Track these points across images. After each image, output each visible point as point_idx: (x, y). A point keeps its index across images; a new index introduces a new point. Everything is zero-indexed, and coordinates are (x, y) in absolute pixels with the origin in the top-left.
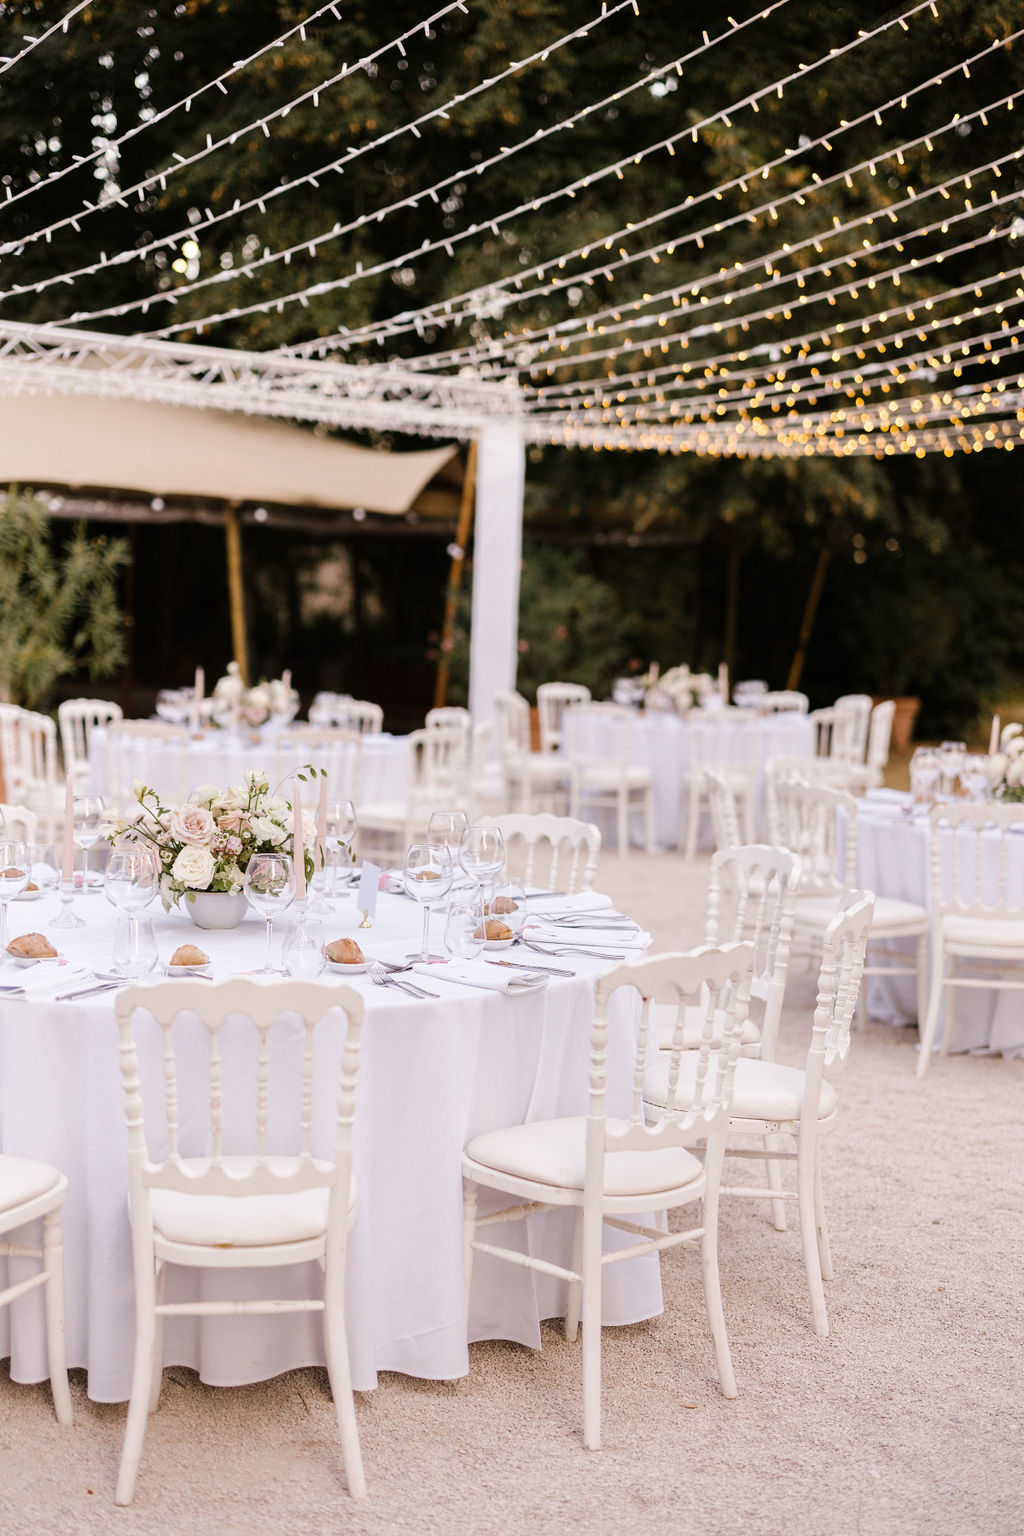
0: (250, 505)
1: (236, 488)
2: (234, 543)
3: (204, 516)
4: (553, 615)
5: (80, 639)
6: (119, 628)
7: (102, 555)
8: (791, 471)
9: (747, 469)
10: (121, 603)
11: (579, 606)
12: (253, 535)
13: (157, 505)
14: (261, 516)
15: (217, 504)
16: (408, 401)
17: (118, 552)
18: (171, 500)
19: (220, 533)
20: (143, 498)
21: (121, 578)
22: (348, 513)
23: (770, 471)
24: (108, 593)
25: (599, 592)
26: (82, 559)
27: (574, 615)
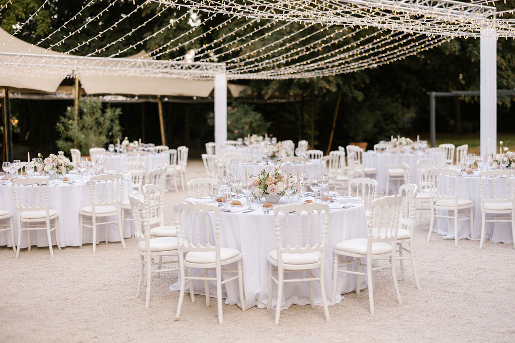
0: (163, 97)
1: (159, 93)
2: (160, 107)
3: (151, 100)
4: (245, 123)
5: (110, 134)
6: (120, 131)
7: (115, 112)
8: (308, 81)
9: (295, 81)
10: (121, 125)
11: (253, 120)
12: (165, 105)
13: (136, 98)
14: (166, 99)
15: (155, 97)
16: (193, 68)
17: (118, 111)
18: (140, 97)
19: (156, 104)
20: (133, 96)
21: (121, 118)
22: (191, 98)
23: (302, 81)
24: (117, 122)
25: (259, 116)
26: (109, 113)
27: (251, 122)
